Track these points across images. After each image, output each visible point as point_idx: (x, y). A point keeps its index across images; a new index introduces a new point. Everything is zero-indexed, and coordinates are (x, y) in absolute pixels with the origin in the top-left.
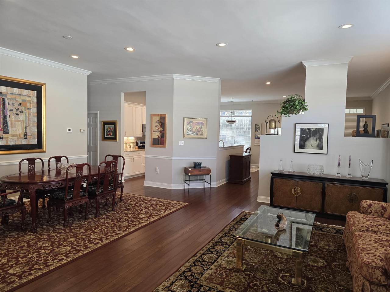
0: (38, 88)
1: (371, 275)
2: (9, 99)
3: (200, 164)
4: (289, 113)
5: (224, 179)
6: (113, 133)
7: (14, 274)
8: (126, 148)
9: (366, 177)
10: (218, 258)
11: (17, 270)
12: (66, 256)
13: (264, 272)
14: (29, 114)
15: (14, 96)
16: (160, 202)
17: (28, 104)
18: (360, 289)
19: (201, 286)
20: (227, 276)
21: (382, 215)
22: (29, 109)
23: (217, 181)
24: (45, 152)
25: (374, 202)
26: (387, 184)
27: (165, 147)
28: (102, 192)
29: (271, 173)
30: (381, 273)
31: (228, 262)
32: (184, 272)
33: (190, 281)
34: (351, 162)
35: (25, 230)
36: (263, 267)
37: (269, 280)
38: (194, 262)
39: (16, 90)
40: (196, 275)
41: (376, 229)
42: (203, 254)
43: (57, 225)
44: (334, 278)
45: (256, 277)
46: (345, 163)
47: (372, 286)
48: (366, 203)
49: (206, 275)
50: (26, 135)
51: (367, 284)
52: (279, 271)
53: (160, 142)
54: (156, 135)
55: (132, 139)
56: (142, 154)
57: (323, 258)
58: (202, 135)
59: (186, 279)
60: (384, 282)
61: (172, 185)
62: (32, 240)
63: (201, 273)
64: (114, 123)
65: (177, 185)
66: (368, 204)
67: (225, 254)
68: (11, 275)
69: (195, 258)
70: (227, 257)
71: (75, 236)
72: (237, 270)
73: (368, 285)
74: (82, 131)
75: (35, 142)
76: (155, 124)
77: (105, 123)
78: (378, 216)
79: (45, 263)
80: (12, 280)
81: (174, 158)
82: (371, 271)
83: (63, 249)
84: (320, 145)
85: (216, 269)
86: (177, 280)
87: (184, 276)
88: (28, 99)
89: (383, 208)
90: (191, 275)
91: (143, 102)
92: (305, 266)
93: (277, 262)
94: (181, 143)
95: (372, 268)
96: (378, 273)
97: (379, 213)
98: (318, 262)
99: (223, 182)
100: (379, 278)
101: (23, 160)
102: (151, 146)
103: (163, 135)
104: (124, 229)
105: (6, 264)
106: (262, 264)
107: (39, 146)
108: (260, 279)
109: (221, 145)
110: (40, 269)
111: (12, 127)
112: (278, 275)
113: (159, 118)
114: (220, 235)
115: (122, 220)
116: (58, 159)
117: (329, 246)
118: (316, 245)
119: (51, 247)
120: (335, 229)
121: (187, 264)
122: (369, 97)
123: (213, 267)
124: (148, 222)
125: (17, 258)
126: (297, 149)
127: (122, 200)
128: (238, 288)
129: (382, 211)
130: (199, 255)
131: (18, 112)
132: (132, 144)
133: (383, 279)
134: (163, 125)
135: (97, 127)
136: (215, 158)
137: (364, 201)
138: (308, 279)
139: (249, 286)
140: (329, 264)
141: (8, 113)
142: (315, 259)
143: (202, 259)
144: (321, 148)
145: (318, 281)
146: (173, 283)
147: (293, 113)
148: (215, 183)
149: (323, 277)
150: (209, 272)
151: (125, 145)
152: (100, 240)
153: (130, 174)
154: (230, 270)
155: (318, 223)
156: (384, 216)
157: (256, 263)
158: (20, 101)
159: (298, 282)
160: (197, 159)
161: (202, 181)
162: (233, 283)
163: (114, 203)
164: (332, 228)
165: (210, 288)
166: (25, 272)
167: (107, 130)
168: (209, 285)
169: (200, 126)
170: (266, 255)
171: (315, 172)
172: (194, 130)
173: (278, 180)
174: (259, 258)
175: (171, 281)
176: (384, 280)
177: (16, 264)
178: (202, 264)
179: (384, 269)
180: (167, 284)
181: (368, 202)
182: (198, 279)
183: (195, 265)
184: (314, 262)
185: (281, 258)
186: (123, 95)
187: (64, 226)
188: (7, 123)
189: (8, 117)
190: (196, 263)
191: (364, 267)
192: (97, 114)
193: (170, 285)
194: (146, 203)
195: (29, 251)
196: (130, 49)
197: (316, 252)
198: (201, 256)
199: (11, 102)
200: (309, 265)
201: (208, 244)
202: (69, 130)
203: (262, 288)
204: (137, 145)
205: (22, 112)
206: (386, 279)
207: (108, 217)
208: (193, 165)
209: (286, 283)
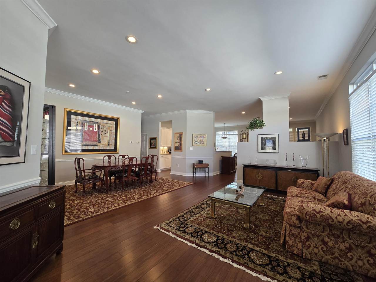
0: (116, 120)
1: (290, 220)
2: (101, 125)
3: (202, 161)
4: (253, 128)
5: (218, 171)
6: (155, 144)
7: (91, 212)
8: (163, 153)
9: (305, 167)
10: (201, 211)
11: (93, 210)
12: (119, 205)
13: (228, 220)
14: (111, 133)
15: (104, 124)
16: (177, 182)
17: (111, 128)
18: (284, 230)
19: (187, 224)
20: (204, 220)
21: (311, 189)
22: (111, 131)
23: (213, 172)
24: (118, 153)
25: (306, 180)
26: (319, 171)
27: (182, 151)
28: (143, 174)
29: (243, 165)
30: (296, 218)
31: (207, 214)
32: (179, 217)
33: (181, 222)
35: (102, 192)
36: (228, 217)
37: (230, 224)
38: (187, 213)
39: (105, 121)
40: (186, 219)
41: (303, 195)
42: (193, 209)
43: (119, 190)
44: (274, 226)
45: (222, 222)
46: (290, 158)
47: (291, 227)
48: (300, 181)
49: (192, 219)
50: (109, 144)
51: (288, 226)
52: (238, 220)
53: (179, 148)
54: (177, 145)
55: (166, 148)
56: (170, 156)
57: (270, 215)
58: (204, 144)
59: (179, 220)
60: (298, 224)
61: (186, 174)
62: (104, 197)
63: (189, 218)
64: (155, 139)
65: (189, 174)
66: (302, 181)
67: (207, 210)
68: (89, 212)
69: (188, 210)
70: (208, 211)
71: (126, 196)
72: (211, 218)
73: (289, 227)
74: (138, 143)
75: (113, 148)
76: (176, 138)
77: (151, 139)
78: (309, 189)
79: (107, 208)
80: (89, 214)
81: (187, 158)
82: (289, 217)
83: (118, 202)
84: (274, 147)
85: (199, 217)
86: (173, 220)
87: (179, 219)
88: (111, 125)
89: (312, 184)
90: (183, 219)
91: (170, 127)
92: (256, 219)
93: (238, 215)
94: (191, 149)
95: (290, 215)
96: (294, 218)
97: (310, 187)
98: (265, 217)
99: (218, 173)
100: (294, 222)
101: (105, 156)
102: (175, 151)
103: (181, 145)
104: (153, 194)
105: (88, 207)
106: (228, 216)
107: (115, 150)
108: (224, 224)
109: (217, 150)
110: (104, 210)
111: (102, 140)
112: (236, 222)
113: (178, 135)
114: (207, 200)
115: (153, 190)
116: (123, 156)
117: (276, 208)
118: (267, 208)
119: (112, 201)
120: (283, 200)
121: (182, 213)
122: (314, 120)
123: (197, 215)
124: (167, 191)
125: (94, 204)
126: (260, 150)
127: (156, 180)
128: (209, 227)
129: (312, 186)
130: (191, 209)
131: (106, 132)
132: (166, 151)
133: (297, 222)
134: (181, 139)
135: (147, 141)
136: (212, 158)
138: (255, 225)
139: (216, 226)
140: (273, 219)
141: (101, 133)
142: (264, 215)
143: (192, 211)
144: (275, 149)
145: (262, 227)
147: (256, 128)
148: (212, 173)
149: (266, 225)
150: (194, 218)
151: (161, 151)
152: (138, 198)
153: (164, 168)
154: (207, 218)
155: (273, 196)
156: (313, 189)
157: (224, 215)
158: (106, 126)
159: (247, 226)
160: (201, 158)
161: (204, 172)
162: (206, 225)
163: (151, 181)
165: (192, 226)
166: (96, 211)
167: (152, 142)
168: (191, 225)
169: (202, 139)
170: (232, 211)
171: (271, 164)
172: (199, 141)
173: (247, 170)
174: (228, 212)
175: (170, 221)
176: (298, 223)
177: (93, 207)
178: (191, 213)
179: (297, 216)
180: (167, 222)
181: (302, 180)
182: (186, 221)
183: (187, 214)
184: (263, 217)
185: (242, 213)
186: (160, 123)
187: (122, 191)
188: (100, 138)
189: (101, 135)
190: (188, 213)
191: (286, 215)
192: (147, 134)
193: (169, 223)
194: (169, 182)
195: (101, 202)
196: (160, 96)
197: (266, 211)
198: (192, 210)
199: (102, 127)
200: (259, 218)
201: (198, 204)
202: (131, 142)
203: (224, 228)
204: (169, 152)
205: (107, 132)
206: (299, 222)
207: (146, 188)
208: (198, 162)
209: (240, 227)
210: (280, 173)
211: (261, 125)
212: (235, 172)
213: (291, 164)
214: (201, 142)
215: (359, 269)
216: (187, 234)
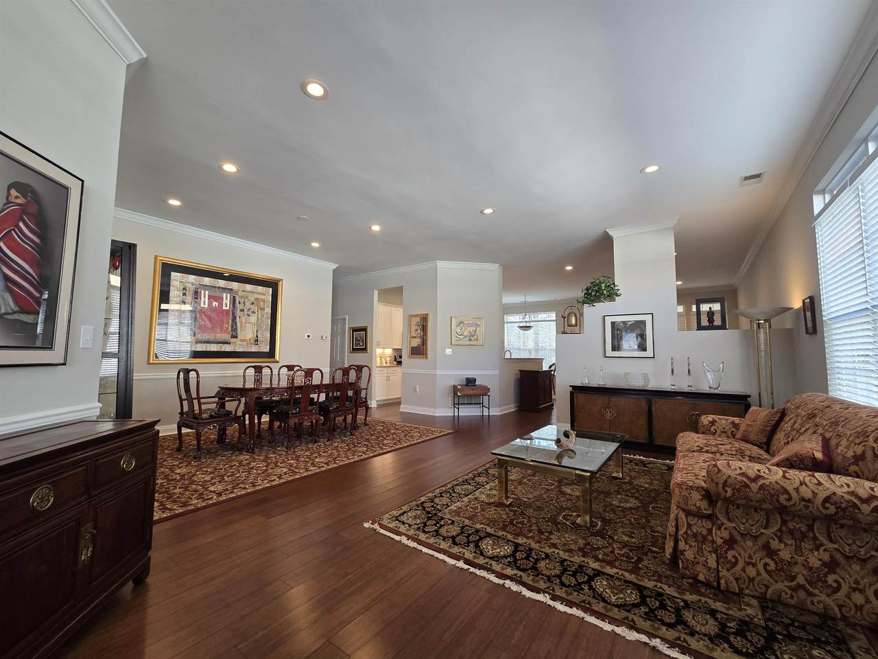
0: (273, 285)
1: (686, 499)
2: (239, 297)
3: (474, 380)
4: (593, 301)
5: (512, 405)
6: (363, 342)
7: (214, 492)
8: (381, 362)
9: (715, 389)
10: (475, 491)
11: (220, 488)
12: (280, 477)
13: (539, 509)
14: (262, 315)
15: (245, 294)
16: (416, 428)
17: (262, 304)
18: (673, 525)
19: (442, 519)
20: (483, 510)
21: (734, 436)
22: (263, 309)
23: (500, 407)
24: (278, 362)
25: (720, 417)
26: (749, 396)
27: (426, 357)
28: (337, 408)
29: (571, 386)
30: (701, 495)
31: (488, 496)
32: (422, 503)
33: (428, 513)
34: (691, 367)
35: (241, 450)
36: (538, 504)
37: (544, 518)
38: (441, 493)
39: (249, 287)
40: (439, 507)
41: (714, 449)
42: (456, 485)
43: (279, 447)
44: (648, 521)
45: (525, 514)
46: (681, 369)
47: (690, 518)
48: (706, 419)
49: (453, 507)
50: (257, 340)
51: (682, 515)
52: (562, 509)
53: (419, 351)
54: (416, 342)
55: (389, 352)
56: (399, 370)
57: (637, 498)
58: (477, 340)
59: (424, 509)
60: (706, 510)
61: (437, 410)
62: (246, 460)
63: (447, 505)
64: (364, 329)
65: (444, 411)
66: (711, 419)
67: (488, 487)
68: (211, 491)
69: (444, 489)
70: (490, 490)
71: (297, 458)
72: (500, 505)
73: (684, 517)
74: (324, 338)
75: (267, 349)
76: (414, 328)
77: (355, 330)
78: (728, 437)
79: (253, 483)
80: (210, 496)
81: (438, 372)
82: (685, 493)
83: (278, 471)
84: (643, 344)
85: (470, 502)
86: (410, 510)
87: (423, 507)
88: (263, 297)
89: (736, 426)
90: (433, 506)
91: (399, 303)
92: (606, 506)
93: (562, 499)
94: (449, 351)
95: (686, 489)
96: (696, 496)
97: (729, 433)
98: (627, 502)
99: (511, 408)
100: (698, 504)
101: (249, 367)
102: (410, 357)
103: (424, 342)
104: (360, 454)
105: (208, 481)
106: (538, 501)
107: (271, 354)
108: (529, 518)
109: (508, 356)
110: (245, 488)
111: (241, 330)
112: (559, 514)
113: (418, 319)
114: (488, 466)
115: (360, 445)
116: (290, 368)
117: (651, 484)
118: (630, 483)
119: (265, 468)
120: (667, 466)
121: (430, 495)
122: (732, 286)
123: (466, 499)
124: (393, 448)
125: (223, 476)
126: (609, 353)
127: (366, 425)
128: (494, 525)
129: (734, 429)
130: (450, 486)
131: (250, 313)
132: (388, 359)
133: (704, 505)
134: (424, 328)
135: (344, 336)
136: (496, 372)
137: (705, 416)
138: (604, 521)
139: (511, 522)
140: (644, 506)
141: (238, 313)
142: (623, 499)
143: (454, 490)
144: (645, 350)
145: (620, 525)
146: (405, 512)
147: (600, 301)
148: (498, 409)
149: (630, 520)
150: (459, 504)
151: (378, 359)
152: (325, 464)
153: (385, 398)
154: (489, 504)
155: (642, 457)
156: (737, 436)
157: (529, 499)
158: (252, 298)
159: (586, 522)
160: (470, 374)
161: (478, 406)
162: (488, 519)
163: (354, 426)
164: (663, 464)
165: (453, 522)
166: (227, 490)
167: (356, 339)
168: (453, 519)
169: (474, 329)
170: (548, 490)
171: (637, 383)
172: (466, 334)
173: (580, 397)
174: (536, 493)
175: (402, 511)
176: (707, 507)
177: (220, 482)
178: (451, 495)
179: (705, 490)
180: (395, 513)
181: (711, 417)
182: (440, 511)
183: (441, 496)
184: (620, 502)
185: (570, 495)
186: (376, 292)
187: (287, 448)
188: (236, 325)
189: (238, 318)
190: (443, 494)
191: (676, 489)
192: (345, 319)
193: (400, 515)
194: (397, 429)
195: (239, 472)
196: (376, 228)
197: (628, 490)
198: (453, 487)
199: (242, 301)
200: (611, 504)
201: (467, 474)
202: (308, 336)
203: (531, 526)
204: (395, 360)
205: (253, 312)
206: (709, 505)
207: (343, 441)
208: (465, 383)
209: (568, 523)
210: (658, 404)
211: (612, 294)
212: (551, 408)
213: (683, 384)
214: (472, 336)
215: (856, 613)
216: (443, 540)
